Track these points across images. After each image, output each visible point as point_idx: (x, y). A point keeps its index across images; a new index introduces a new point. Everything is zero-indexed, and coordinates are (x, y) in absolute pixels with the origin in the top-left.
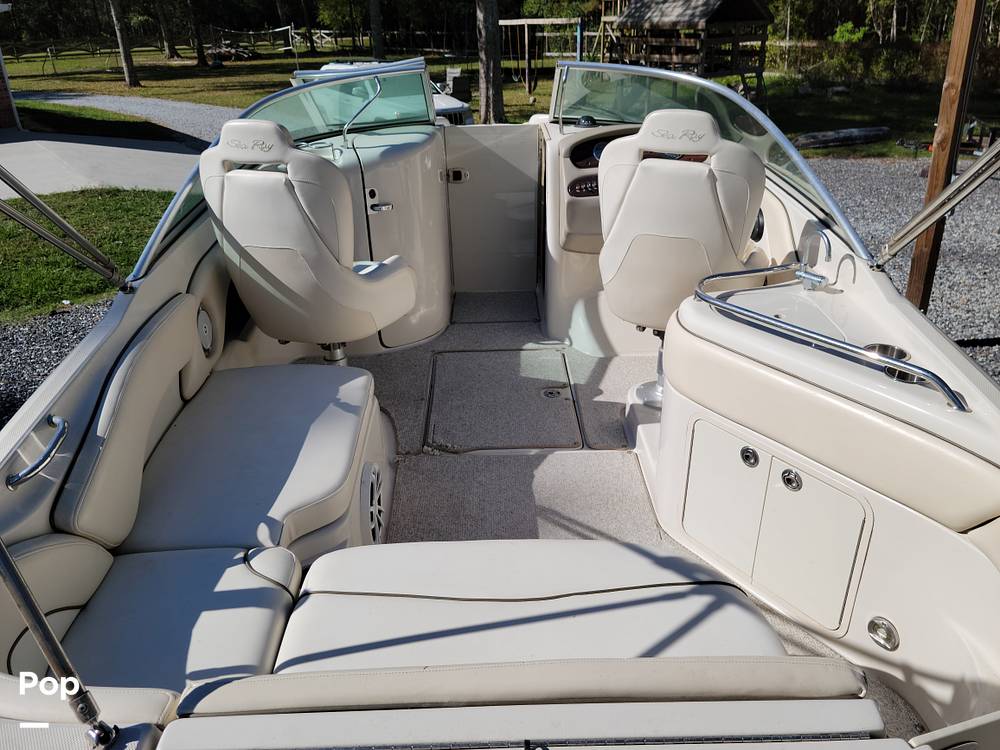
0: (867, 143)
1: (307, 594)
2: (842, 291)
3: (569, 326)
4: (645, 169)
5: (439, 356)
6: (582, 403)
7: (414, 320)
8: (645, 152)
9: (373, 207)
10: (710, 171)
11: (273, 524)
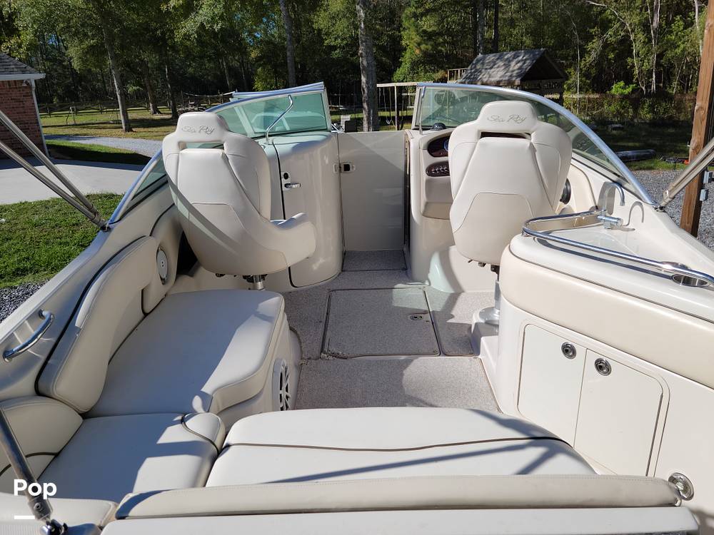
0: (639, 161)
1: (228, 446)
2: (634, 229)
3: (428, 271)
4: (483, 145)
5: (333, 293)
6: (439, 324)
7: (315, 267)
8: (482, 133)
9: (286, 185)
10: (531, 144)
11: (205, 397)
